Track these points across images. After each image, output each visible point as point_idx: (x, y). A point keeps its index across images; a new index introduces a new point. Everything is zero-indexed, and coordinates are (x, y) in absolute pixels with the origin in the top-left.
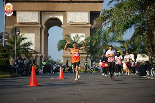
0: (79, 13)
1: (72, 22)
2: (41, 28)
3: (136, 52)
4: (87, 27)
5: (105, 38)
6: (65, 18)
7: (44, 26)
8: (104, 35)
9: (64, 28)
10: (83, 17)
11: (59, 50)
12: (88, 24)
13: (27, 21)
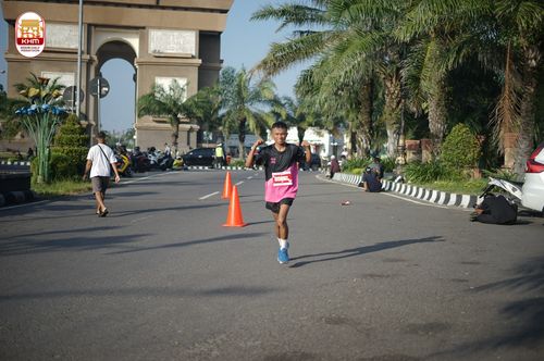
0: (176, 33)
1: (159, 52)
2: (90, 62)
3: (304, 125)
4: (192, 65)
5: (239, 93)
6: (144, 42)
7: (95, 58)
8: (239, 86)
9: (141, 64)
10: (183, 43)
11: (139, 116)
12: (193, 57)
13: (57, 46)
